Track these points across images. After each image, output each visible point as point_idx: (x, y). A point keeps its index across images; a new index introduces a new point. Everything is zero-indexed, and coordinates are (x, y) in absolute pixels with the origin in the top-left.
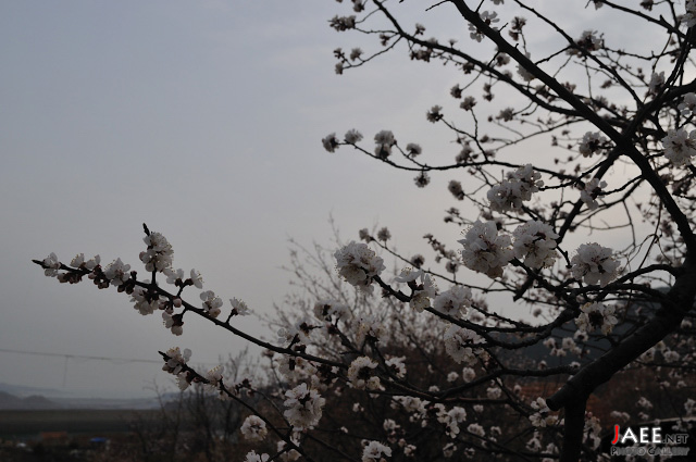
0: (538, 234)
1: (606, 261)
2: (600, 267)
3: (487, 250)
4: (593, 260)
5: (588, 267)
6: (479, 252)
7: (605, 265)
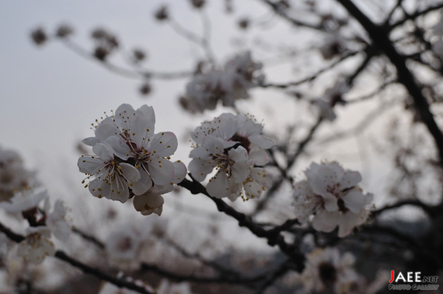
0: (236, 138)
1: (351, 194)
2: (341, 204)
3: (131, 161)
4: (331, 190)
5: (321, 202)
6: (114, 163)
7: (349, 200)
